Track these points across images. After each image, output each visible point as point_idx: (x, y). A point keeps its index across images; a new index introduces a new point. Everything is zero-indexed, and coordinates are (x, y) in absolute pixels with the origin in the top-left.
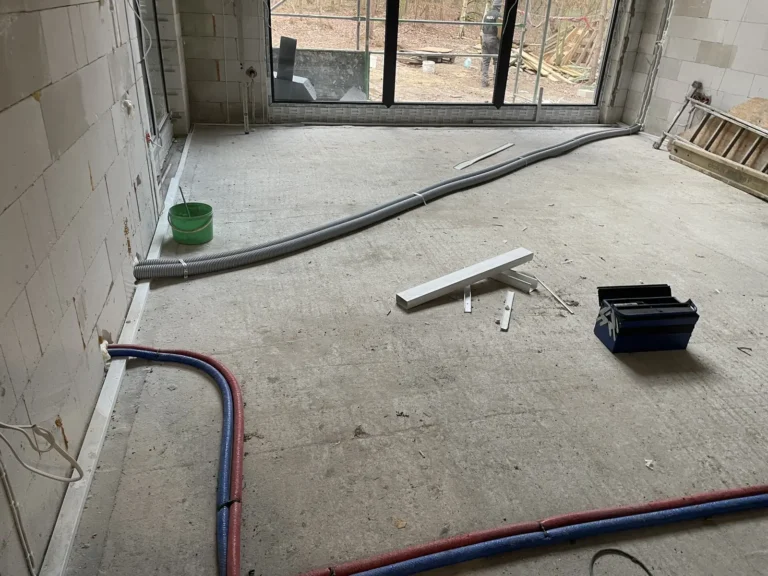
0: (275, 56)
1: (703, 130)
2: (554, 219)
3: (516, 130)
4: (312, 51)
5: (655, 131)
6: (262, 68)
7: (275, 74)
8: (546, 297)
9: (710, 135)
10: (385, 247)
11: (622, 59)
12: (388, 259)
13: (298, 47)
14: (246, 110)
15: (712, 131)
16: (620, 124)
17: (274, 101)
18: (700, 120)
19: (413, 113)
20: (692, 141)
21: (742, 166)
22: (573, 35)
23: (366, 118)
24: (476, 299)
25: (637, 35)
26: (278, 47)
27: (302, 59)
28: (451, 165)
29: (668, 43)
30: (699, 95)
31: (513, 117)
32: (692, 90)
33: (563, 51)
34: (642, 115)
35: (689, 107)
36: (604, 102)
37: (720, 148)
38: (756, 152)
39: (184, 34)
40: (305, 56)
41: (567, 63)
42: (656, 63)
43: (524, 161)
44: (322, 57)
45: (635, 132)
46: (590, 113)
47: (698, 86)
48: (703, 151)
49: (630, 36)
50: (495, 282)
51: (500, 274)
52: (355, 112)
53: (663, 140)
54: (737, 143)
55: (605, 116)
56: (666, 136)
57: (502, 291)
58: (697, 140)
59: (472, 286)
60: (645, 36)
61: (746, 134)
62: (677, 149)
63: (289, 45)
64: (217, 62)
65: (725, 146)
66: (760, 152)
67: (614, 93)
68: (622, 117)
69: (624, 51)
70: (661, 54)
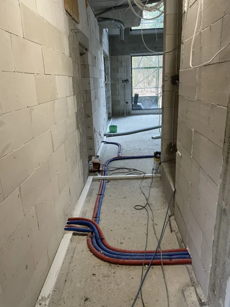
0: (133, 99)
4: (143, 97)
6: (130, 102)
7: (133, 103)
13: (139, 96)
14: (125, 112)
17: (132, 110)
23: (157, 113)
26: (134, 96)
27: (140, 99)
39: (111, 95)
40: (141, 98)
44: (145, 98)
52: (154, 111)
63: (137, 96)
64: (119, 101)
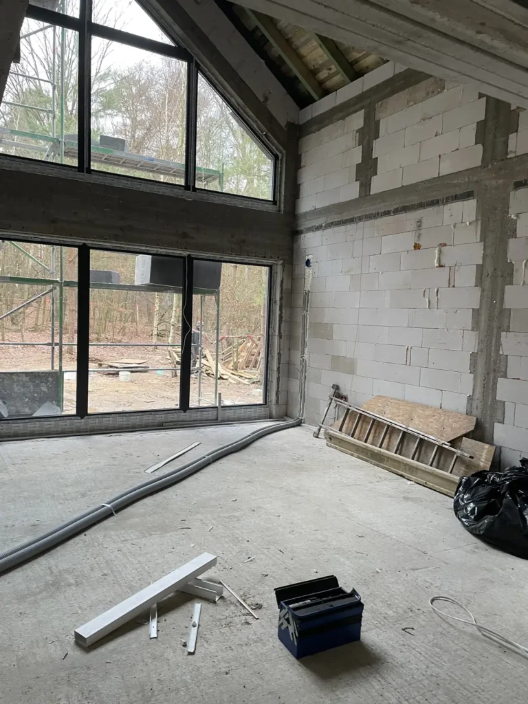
1: (346, 421)
2: (237, 514)
3: (202, 429)
5: (313, 423)
8: (232, 603)
9: (353, 425)
10: (67, 571)
11: (278, 368)
12: (70, 585)
15: (353, 423)
16: (286, 418)
18: (343, 413)
19: (107, 422)
20: (340, 430)
21: (380, 449)
22: (244, 347)
23: (59, 429)
24: (163, 618)
25: (286, 351)
28: (142, 470)
29: (309, 357)
30: (338, 395)
31: (199, 418)
32: (332, 391)
33: (238, 359)
34: (301, 410)
35: (333, 404)
36: (271, 401)
37: (361, 435)
38: (387, 436)
41: (243, 369)
42: (304, 371)
43: (209, 459)
44: (14, 377)
45: (299, 424)
46: (262, 411)
47: (336, 387)
48: (349, 438)
49: (281, 352)
50: (182, 595)
51: (187, 585)
52: (47, 425)
53: (319, 430)
54: (373, 431)
55: (274, 413)
56: (321, 427)
57: (189, 605)
58: (344, 429)
59: (158, 604)
60: (292, 351)
61: (377, 424)
62: (331, 438)
65: (365, 433)
66: (390, 437)
67: (277, 394)
68: (287, 412)
69: (279, 363)
70: (306, 364)
